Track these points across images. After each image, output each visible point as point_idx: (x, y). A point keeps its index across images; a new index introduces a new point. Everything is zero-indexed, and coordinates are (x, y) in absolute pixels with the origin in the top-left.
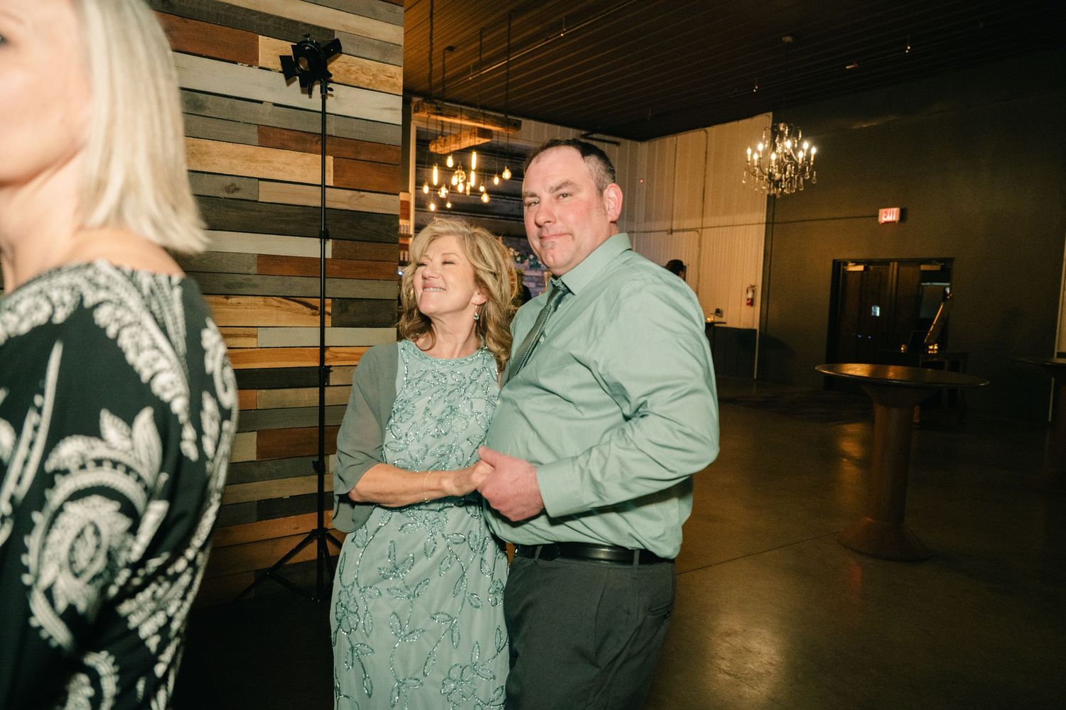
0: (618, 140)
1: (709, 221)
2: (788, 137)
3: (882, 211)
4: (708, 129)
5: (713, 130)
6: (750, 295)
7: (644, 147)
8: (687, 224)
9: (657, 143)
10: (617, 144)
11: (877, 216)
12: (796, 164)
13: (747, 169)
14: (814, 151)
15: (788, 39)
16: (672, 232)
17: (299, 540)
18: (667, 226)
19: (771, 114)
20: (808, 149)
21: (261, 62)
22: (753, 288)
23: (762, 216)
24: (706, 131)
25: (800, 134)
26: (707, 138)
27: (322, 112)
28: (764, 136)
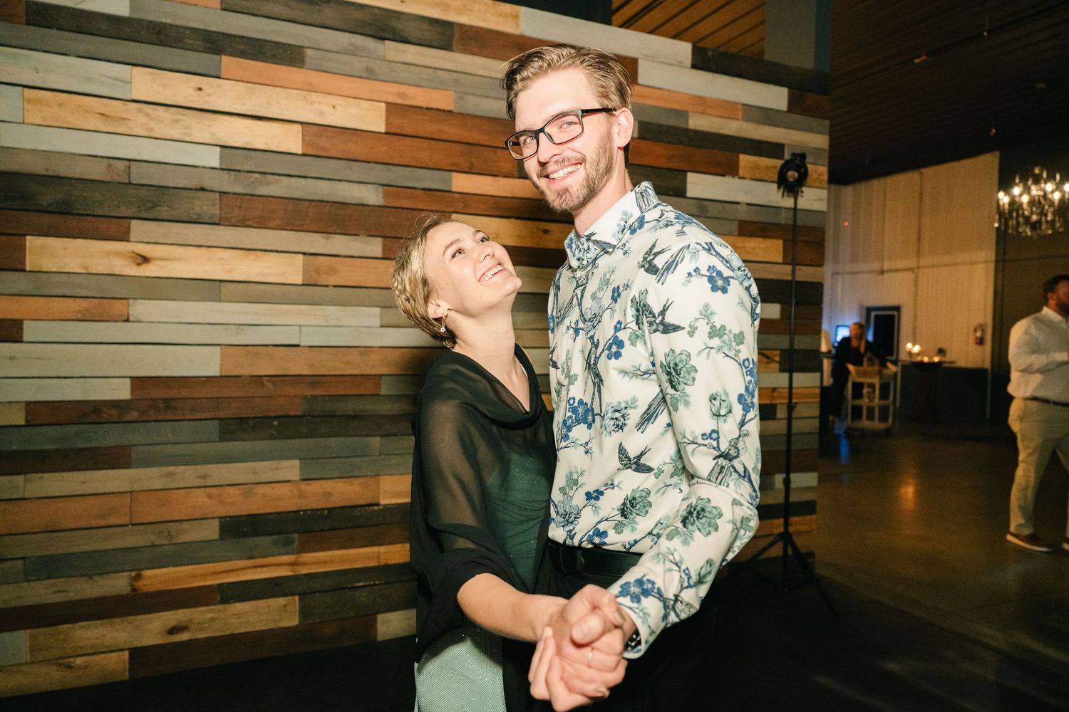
1: (927, 261)
4: (924, 171)
5: (929, 172)
6: (979, 334)
7: (849, 191)
8: (900, 264)
9: (863, 187)
15: (1042, 85)
16: (882, 272)
17: (770, 539)
18: (877, 266)
19: (997, 153)
21: (741, 173)
22: (982, 328)
23: (991, 255)
24: (921, 173)
25: (1058, 177)
26: (922, 179)
27: (795, 209)
28: (1017, 180)
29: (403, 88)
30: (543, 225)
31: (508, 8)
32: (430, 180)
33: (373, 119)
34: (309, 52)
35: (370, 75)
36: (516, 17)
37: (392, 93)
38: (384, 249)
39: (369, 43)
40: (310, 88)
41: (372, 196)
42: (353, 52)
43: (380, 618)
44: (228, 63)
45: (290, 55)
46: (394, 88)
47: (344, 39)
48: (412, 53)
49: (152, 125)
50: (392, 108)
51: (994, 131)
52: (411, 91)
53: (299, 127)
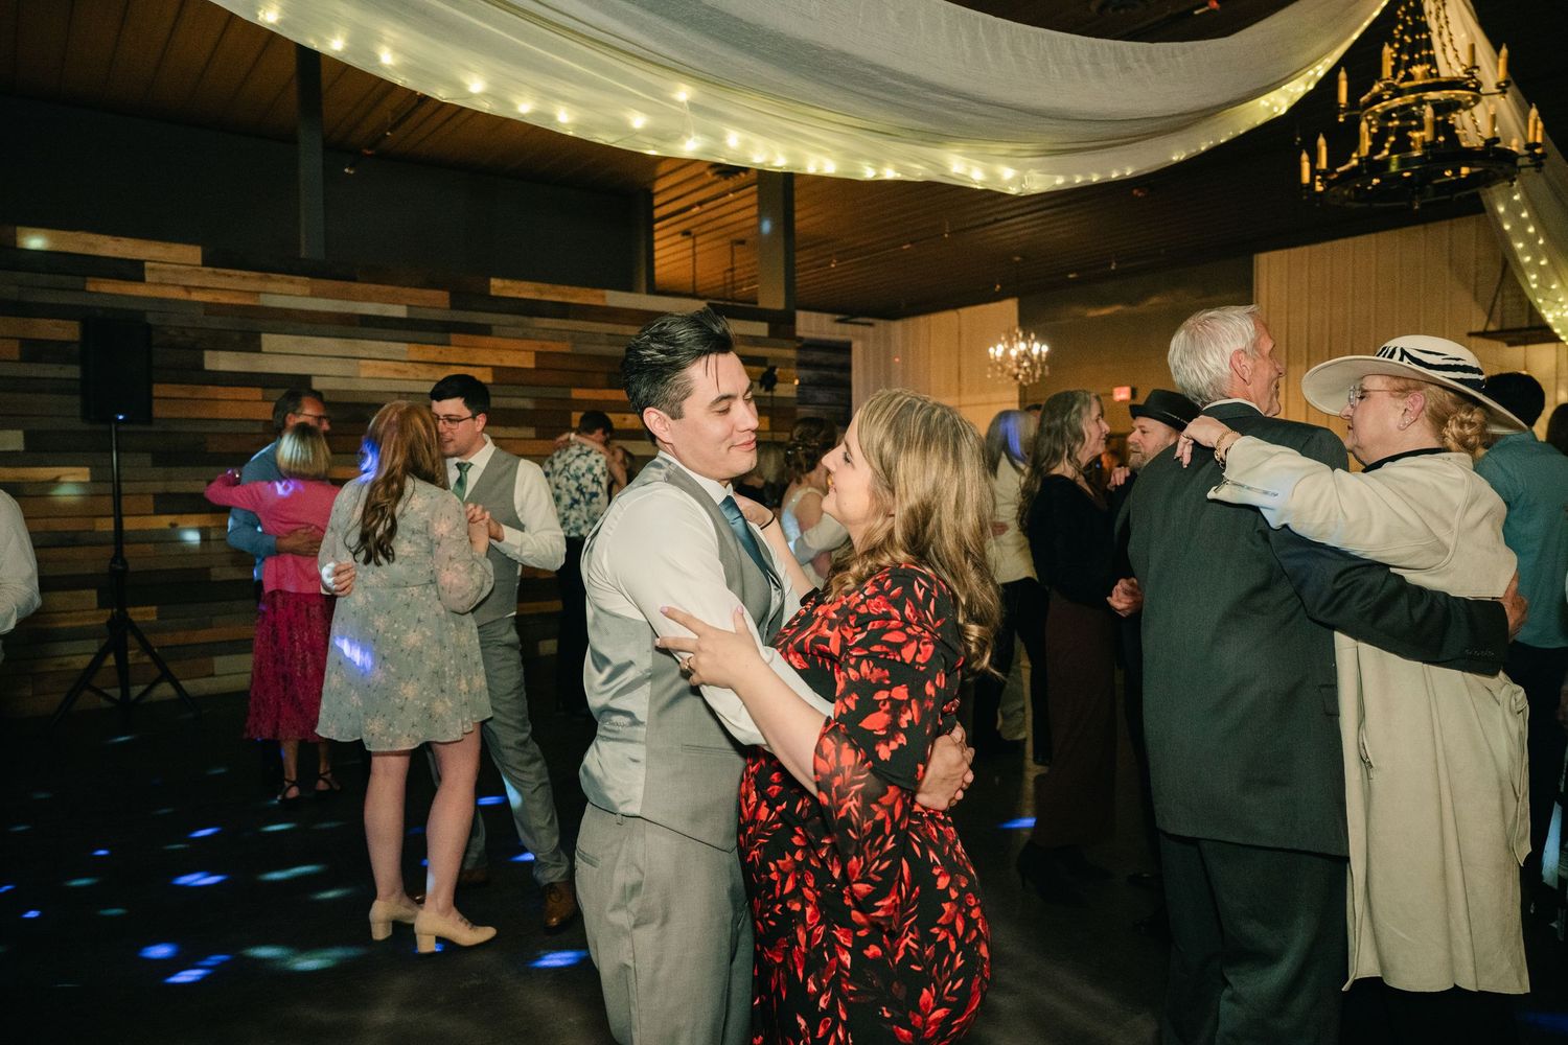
0: (871, 320)
1: (966, 399)
2: (1023, 340)
3: (1116, 390)
4: (961, 311)
5: (965, 312)
7: (897, 327)
9: (910, 322)
10: (871, 325)
11: (1111, 394)
12: (1031, 361)
13: (991, 365)
14: (1045, 349)
19: (1015, 301)
20: (1040, 349)
23: (1015, 396)
24: (958, 313)
25: (1033, 336)
26: (959, 318)
27: (772, 397)
28: (1003, 338)
29: (544, 343)
30: (623, 415)
31: (599, 292)
32: (559, 393)
33: (528, 362)
34: (494, 328)
35: (526, 337)
36: (603, 296)
37: (537, 345)
38: (537, 433)
39: (525, 319)
40: (496, 348)
41: (528, 404)
42: (517, 325)
43: (541, 643)
44: (454, 337)
45: (484, 330)
46: (538, 343)
47: (511, 319)
48: (547, 323)
49: (419, 373)
50: (539, 355)
51: (998, 287)
52: (547, 343)
53: (489, 369)
